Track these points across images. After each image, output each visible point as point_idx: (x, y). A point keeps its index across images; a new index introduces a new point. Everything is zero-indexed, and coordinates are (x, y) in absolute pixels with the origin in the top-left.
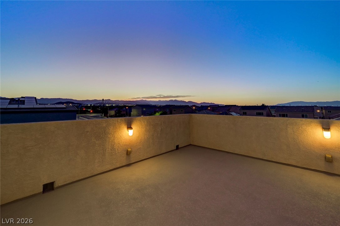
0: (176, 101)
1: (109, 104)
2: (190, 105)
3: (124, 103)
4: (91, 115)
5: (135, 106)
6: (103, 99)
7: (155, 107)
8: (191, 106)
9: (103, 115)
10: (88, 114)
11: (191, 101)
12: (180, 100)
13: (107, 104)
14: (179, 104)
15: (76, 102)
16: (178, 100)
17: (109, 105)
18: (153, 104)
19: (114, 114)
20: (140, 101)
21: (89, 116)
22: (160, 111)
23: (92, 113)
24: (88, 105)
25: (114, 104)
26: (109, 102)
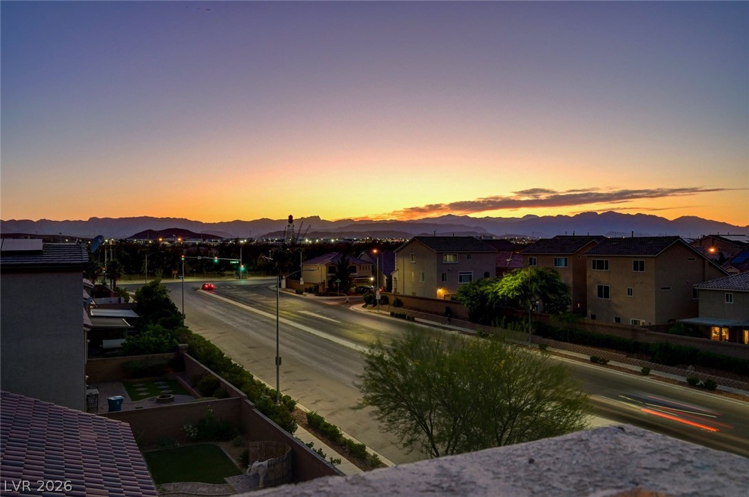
0: (610, 215)
1: (313, 235)
2: (687, 235)
3: (377, 232)
4: (243, 282)
5: (410, 242)
6: (291, 217)
7: (504, 246)
8: (695, 241)
9: (284, 282)
10: (232, 276)
11: (696, 218)
12: (633, 213)
13: (305, 235)
14: (625, 233)
15: (198, 231)
16: (625, 212)
17: (313, 239)
18: (498, 234)
19: (324, 278)
20: (438, 222)
21: (232, 287)
22: (524, 267)
23: (244, 272)
24: (237, 240)
25: (334, 235)
26: (315, 228)
